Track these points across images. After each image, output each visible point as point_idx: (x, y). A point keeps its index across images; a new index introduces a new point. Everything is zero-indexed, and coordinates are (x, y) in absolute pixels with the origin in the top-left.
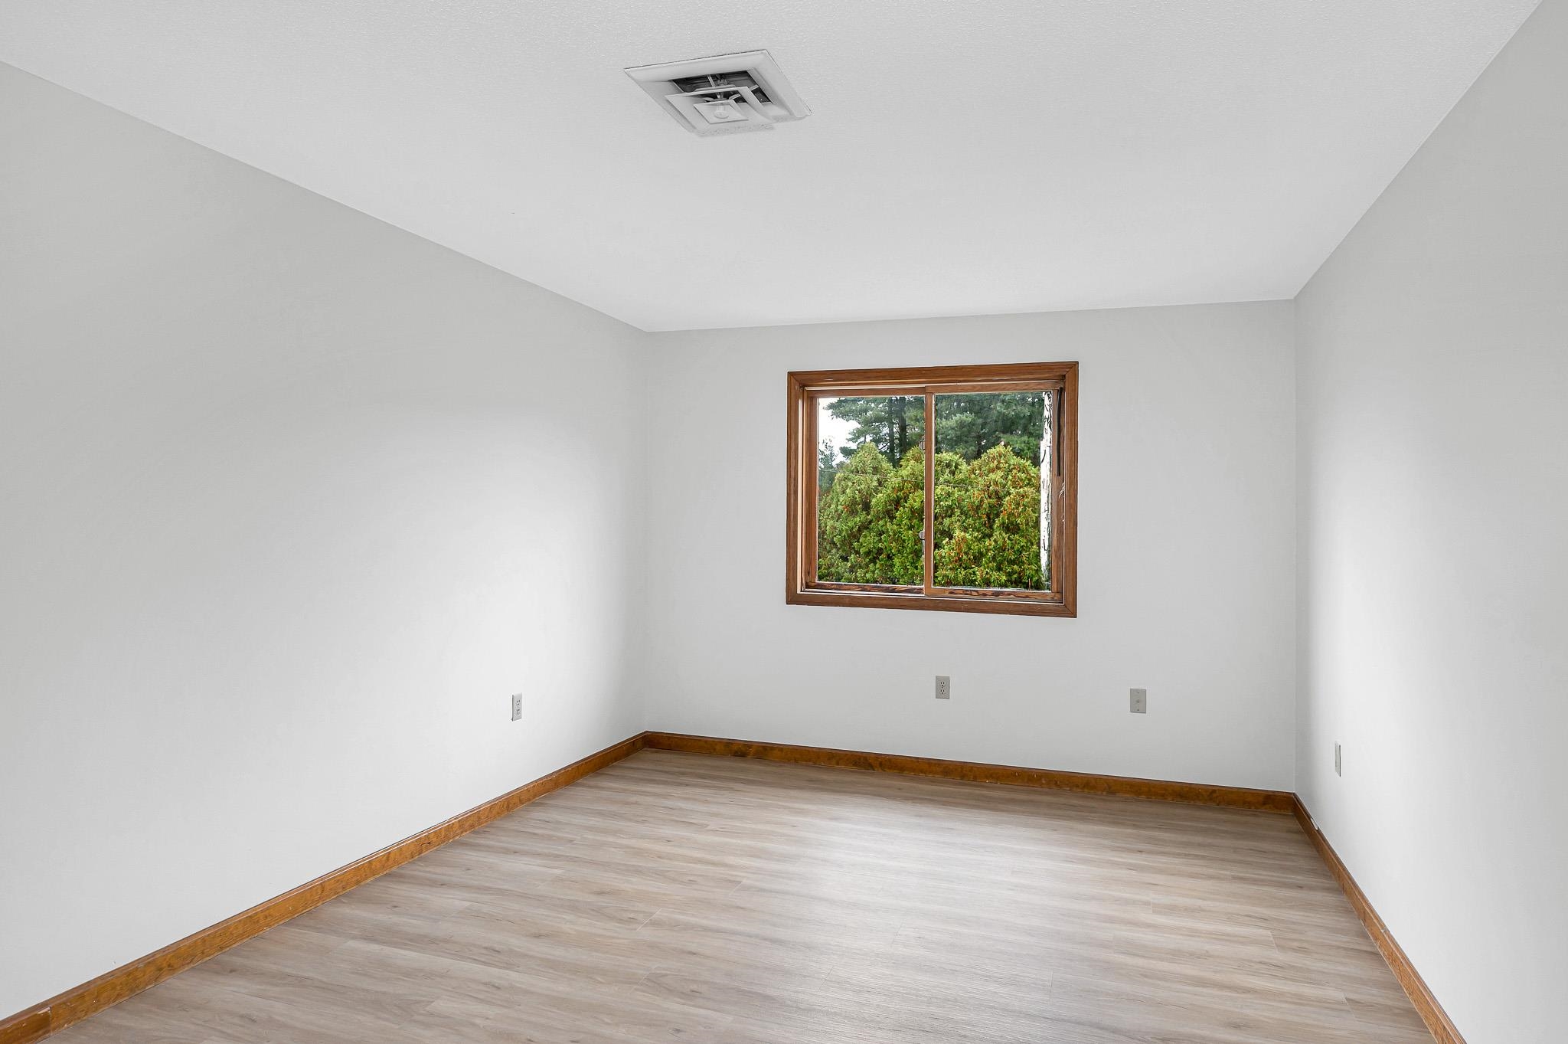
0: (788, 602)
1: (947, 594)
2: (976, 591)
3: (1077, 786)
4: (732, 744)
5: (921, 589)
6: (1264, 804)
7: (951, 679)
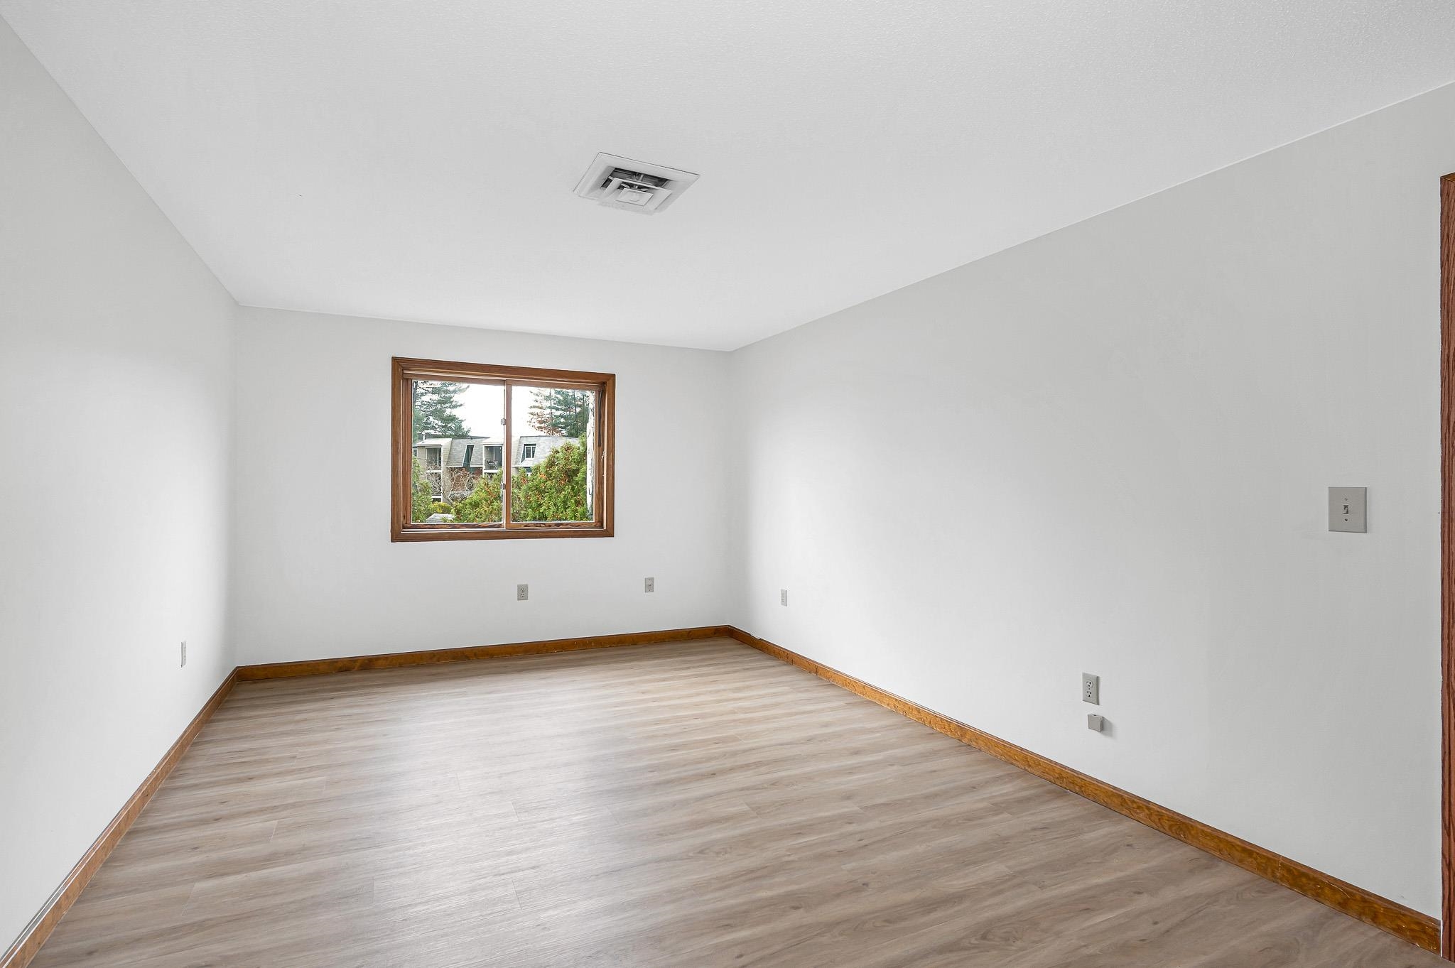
0: (393, 541)
1: (522, 527)
2: (544, 524)
3: (614, 643)
4: (337, 662)
5: (501, 525)
6: (715, 633)
7: (529, 587)
